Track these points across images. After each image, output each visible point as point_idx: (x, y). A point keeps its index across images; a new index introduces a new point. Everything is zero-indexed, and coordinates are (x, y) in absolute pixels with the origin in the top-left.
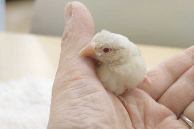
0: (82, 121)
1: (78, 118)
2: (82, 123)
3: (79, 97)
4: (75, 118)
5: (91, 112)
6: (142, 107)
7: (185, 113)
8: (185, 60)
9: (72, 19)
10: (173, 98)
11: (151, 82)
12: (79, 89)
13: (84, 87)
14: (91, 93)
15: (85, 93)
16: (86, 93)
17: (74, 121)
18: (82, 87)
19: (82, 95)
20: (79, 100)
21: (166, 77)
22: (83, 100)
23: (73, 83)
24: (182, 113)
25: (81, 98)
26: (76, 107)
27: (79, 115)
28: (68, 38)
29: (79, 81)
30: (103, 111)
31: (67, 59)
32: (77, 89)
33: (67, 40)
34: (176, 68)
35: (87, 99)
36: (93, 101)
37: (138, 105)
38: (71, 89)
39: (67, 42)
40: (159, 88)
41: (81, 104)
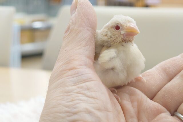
0: (74, 106)
1: (71, 103)
2: (75, 108)
3: (74, 85)
4: (68, 103)
5: (85, 98)
6: (136, 104)
7: (178, 110)
8: (179, 62)
9: (76, 13)
10: (166, 96)
11: (146, 81)
12: (75, 78)
13: (80, 77)
14: (86, 82)
15: (80, 82)
16: (82, 81)
17: (67, 107)
18: (78, 76)
19: (78, 83)
20: (74, 87)
21: (161, 77)
22: (78, 88)
23: (70, 73)
24: (176, 111)
25: (76, 86)
26: (70, 94)
27: (72, 101)
28: (69, 31)
29: (75, 70)
30: (97, 99)
31: (66, 51)
32: (73, 77)
33: (68, 33)
34: (171, 69)
35: (81, 88)
36: (88, 89)
37: (132, 102)
38: (67, 77)
39: (69, 34)
40: (153, 87)
41: (75, 91)
